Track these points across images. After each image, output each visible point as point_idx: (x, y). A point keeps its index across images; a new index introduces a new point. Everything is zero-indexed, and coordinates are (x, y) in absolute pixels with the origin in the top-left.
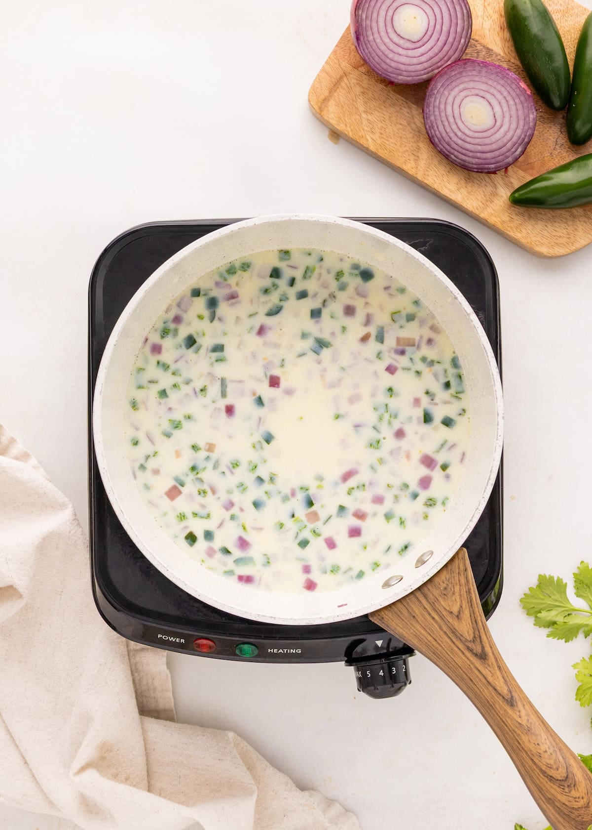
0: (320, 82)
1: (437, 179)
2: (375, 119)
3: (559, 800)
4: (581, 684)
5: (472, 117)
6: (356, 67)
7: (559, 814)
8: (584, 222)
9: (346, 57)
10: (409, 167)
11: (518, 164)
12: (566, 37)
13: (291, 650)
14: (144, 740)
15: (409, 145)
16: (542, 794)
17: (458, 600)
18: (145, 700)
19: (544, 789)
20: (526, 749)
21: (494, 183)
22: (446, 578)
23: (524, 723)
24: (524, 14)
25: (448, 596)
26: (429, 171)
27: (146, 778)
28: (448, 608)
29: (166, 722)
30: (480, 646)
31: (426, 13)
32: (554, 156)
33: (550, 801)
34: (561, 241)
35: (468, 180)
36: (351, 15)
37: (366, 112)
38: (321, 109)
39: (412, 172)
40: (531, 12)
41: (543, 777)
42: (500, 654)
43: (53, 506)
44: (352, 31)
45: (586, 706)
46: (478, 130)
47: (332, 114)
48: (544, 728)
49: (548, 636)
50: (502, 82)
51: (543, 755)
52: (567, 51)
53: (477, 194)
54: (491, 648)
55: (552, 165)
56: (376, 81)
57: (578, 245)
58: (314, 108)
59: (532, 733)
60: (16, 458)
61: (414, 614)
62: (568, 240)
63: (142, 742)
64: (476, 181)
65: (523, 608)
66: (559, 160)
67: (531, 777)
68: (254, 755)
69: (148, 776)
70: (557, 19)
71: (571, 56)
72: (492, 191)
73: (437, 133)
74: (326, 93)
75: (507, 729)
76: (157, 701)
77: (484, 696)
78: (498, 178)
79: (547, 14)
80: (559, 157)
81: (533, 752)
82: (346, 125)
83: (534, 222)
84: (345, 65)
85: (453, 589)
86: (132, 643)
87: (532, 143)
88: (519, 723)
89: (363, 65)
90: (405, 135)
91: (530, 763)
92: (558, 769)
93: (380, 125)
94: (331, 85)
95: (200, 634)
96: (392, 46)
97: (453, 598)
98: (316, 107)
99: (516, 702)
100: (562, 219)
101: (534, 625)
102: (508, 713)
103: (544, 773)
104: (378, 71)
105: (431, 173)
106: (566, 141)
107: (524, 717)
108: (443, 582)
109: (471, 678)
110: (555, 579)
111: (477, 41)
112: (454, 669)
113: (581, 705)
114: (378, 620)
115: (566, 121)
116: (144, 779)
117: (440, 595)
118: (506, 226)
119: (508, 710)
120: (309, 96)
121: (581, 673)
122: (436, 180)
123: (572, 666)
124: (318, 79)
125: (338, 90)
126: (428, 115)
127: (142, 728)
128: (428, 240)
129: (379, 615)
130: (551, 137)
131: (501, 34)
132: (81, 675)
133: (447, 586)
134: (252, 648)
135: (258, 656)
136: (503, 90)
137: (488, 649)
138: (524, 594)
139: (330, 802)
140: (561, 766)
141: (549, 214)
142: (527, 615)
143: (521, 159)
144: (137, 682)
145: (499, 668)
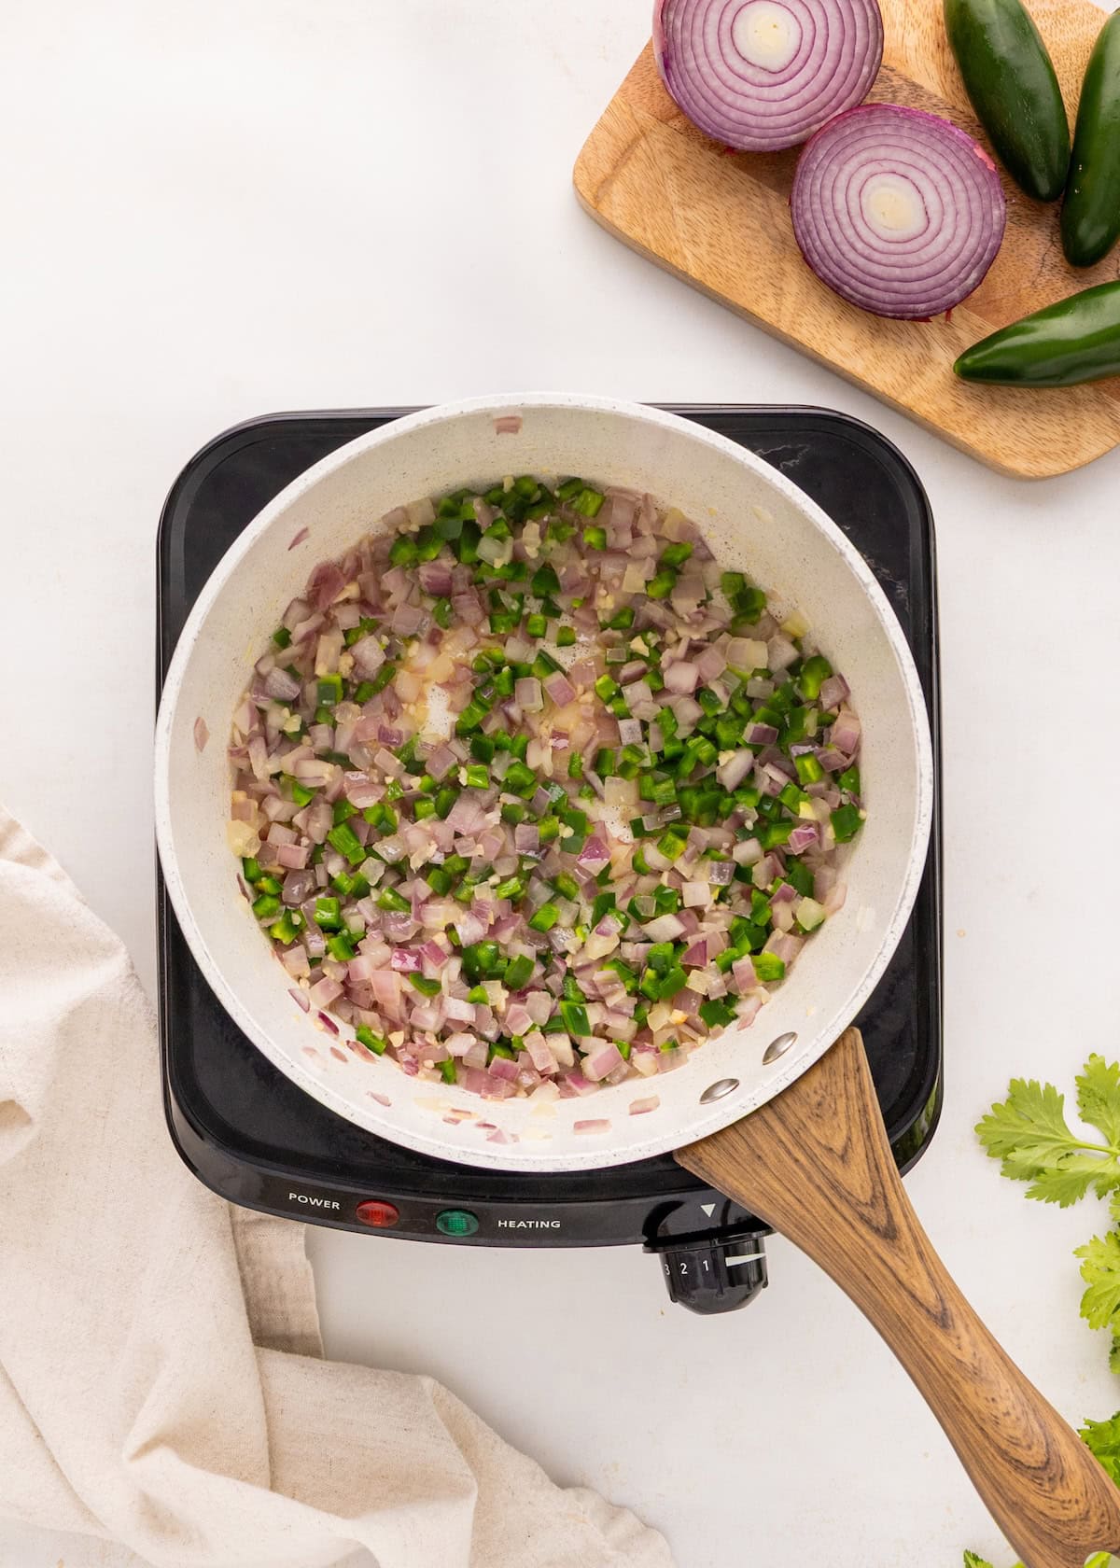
0: (597, 148)
1: (817, 331)
2: (699, 218)
3: (1032, 1506)
4: (1092, 1285)
5: (884, 214)
6: (664, 120)
7: (1031, 1531)
8: (1097, 412)
9: (645, 101)
10: (764, 309)
11: (970, 302)
12: (1062, 62)
13: (542, 1223)
14: (263, 1393)
15: (764, 266)
16: (1001, 1495)
17: (844, 1126)
18: (265, 1316)
19: (1004, 1484)
20: (969, 1408)
21: (925, 339)
22: (820, 1083)
23: (967, 1359)
24: (983, 19)
25: (824, 1118)
26: (802, 317)
27: (267, 1465)
28: (823, 1142)
29: (304, 1358)
30: (885, 1213)
31: (795, 16)
32: (1040, 287)
33: (1016, 1507)
34: (1050, 447)
35: (876, 334)
36: (655, 20)
37: (683, 205)
38: (597, 199)
39: (770, 318)
40: (996, 17)
41: (1002, 1461)
42: (921, 1229)
43: (91, 951)
44: (657, 51)
45: (1101, 1328)
46: (895, 239)
47: (618, 207)
48: (1005, 1370)
49: (1029, 1196)
50: (940, 147)
51: (1002, 1420)
52: (1064, 90)
53: (894, 361)
54: (906, 1216)
55: (1035, 305)
56: (702, 147)
57: (1084, 456)
58: (583, 197)
59: (982, 1380)
60: (20, 860)
61: (760, 1153)
62: (1066, 447)
63: (260, 1397)
64: (890, 335)
65: (981, 1144)
66: (1048, 295)
67: (978, 1461)
68: (473, 1421)
69: (271, 1461)
70: (1044, 28)
71: (1072, 100)
72: (922, 354)
73: (818, 243)
74: (607, 169)
75: (935, 1371)
76: (287, 1319)
77: (891, 1308)
78: (932, 330)
79: (1026, 19)
80: (1047, 290)
81: (983, 1414)
82: (645, 229)
83: (1000, 413)
84: (643, 115)
85: (833, 1106)
86: (240, 1210)
87: (997, 262)
88: (957, 1360)
89: (677, 116)
90: (757, 247)
91: (978, 1433)
92: (1029, 1448)
93: (709, 228)
94: (615, 152)
95: (367, 1192)
96: (732, 80)
97: (835, 1123)
98: (589, 196)
99: (952, 1320)
100: (1054, 407)
101: (1002, 1174)
102: (937, 1340)
103: (1004, 1454)
104: (703, 126)
105: (806, 319)
106: (1061, 261)
107: (968, 1349)
108: (815, 1092)
109: (868, 1274)
110: (1042, 1087)
111: (892, 70)
112: (836, 1257)
113: (1091, 1326)
114: (691, 1164)
115: (1060, 222)
116: (264, 1466)
117: (810, 1118)
118: (949, 421)
119: (937, 1335)
120: (574, 173)
121: (1091, 1266)
122: (815, 333)
123: (1075, 1253)
124: (592, 143)
125: (629, 162)
126: (800, 212)
127: (259, 1369)
128: (800, 445)
129: (693, 1154)
130: (1032, 253)
131: (938, 56)
132: (143, 1270)
133: (822, 1099)
134: (467, 1219)
135: (479, 1234)
136: (942, 163)
137: (899, 1219)
138: (984, 1117)
139: (616, 1509)
140: (1035, 1441)
141: (1030, 396)
142: (988, 1155)
143: (976, 293)
144: (249, 1282)
145: (921, 1254)
